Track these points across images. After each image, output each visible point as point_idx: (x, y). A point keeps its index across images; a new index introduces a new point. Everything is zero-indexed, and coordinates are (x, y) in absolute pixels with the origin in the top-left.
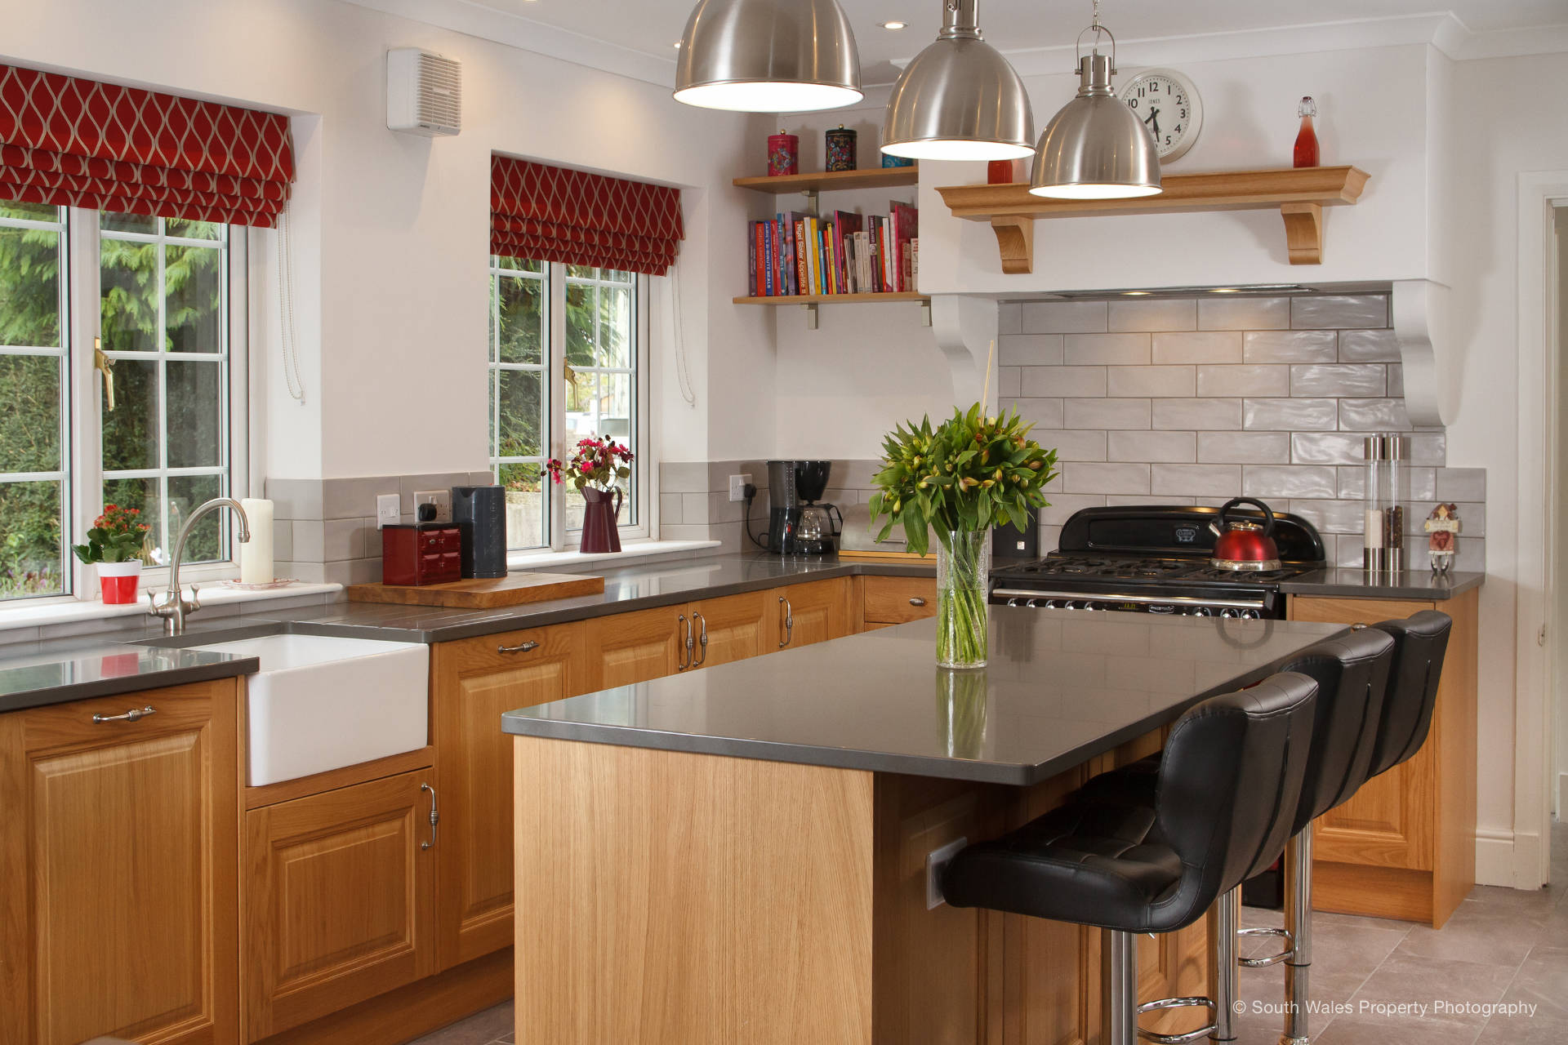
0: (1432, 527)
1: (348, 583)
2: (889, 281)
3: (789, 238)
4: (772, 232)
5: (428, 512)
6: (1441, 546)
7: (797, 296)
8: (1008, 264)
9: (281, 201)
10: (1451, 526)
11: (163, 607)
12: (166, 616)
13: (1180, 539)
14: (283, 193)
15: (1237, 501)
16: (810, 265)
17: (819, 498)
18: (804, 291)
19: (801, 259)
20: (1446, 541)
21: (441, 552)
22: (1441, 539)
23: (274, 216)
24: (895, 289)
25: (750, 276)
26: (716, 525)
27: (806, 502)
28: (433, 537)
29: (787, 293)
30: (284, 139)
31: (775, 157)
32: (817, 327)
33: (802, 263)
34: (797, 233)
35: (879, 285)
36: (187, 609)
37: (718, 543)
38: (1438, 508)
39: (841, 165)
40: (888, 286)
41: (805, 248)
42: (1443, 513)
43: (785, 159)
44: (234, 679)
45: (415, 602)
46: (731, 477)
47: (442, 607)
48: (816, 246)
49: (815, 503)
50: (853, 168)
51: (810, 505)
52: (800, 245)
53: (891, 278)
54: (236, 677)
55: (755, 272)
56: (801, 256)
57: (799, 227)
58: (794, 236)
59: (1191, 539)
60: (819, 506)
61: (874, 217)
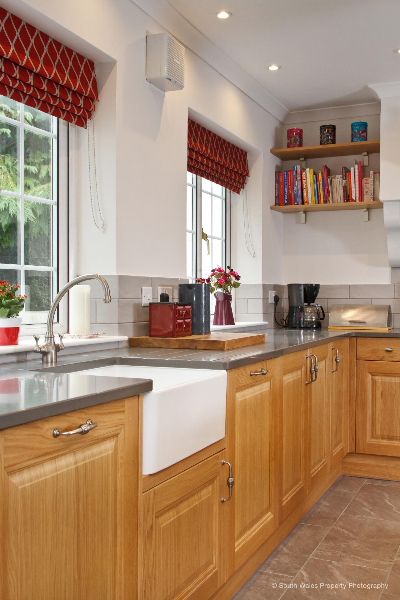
2: (354, 198)
3: (299, 178)
4: (288, 176)
5: (165, 297)
7: (303, 205)
9: (90, 112)
11: (43, 347)
12: (45, 354)
14: (93, 107)
16: (309, 191)
17: (313, 302)
18: (306, 203)
19: (305, 188)
21: (184, 319)
23: (86, 120)
24: (357, 201)
25: (276, 197)
26: (265, 314)
27: (306, 304)
28: (181, 309)
29: (298, 204)
30: (93, 75)
31: (293, 139)
32: (305, 223)
33: (305, 190)
34: (303, 176)
35: (348, 197)
36: (58, 348)
37: (266, 323)
39: (330, 141)
40: (352, 200)
41: (306, 183)
43: (297, 140)
44: (136, 399)
45: (177, 346)
46: (270, 291)
48: (312, 182)
49: (312, 304)
50: (334, 143)
51: (309, 305)
52: (304, 182)
53: (355, 195)
54: (139, 396)
55: (279, 195)
56: (304, 187)
57: (304, 173)
58: (301, 177)
60: (313, 306)
61: (345, 167)
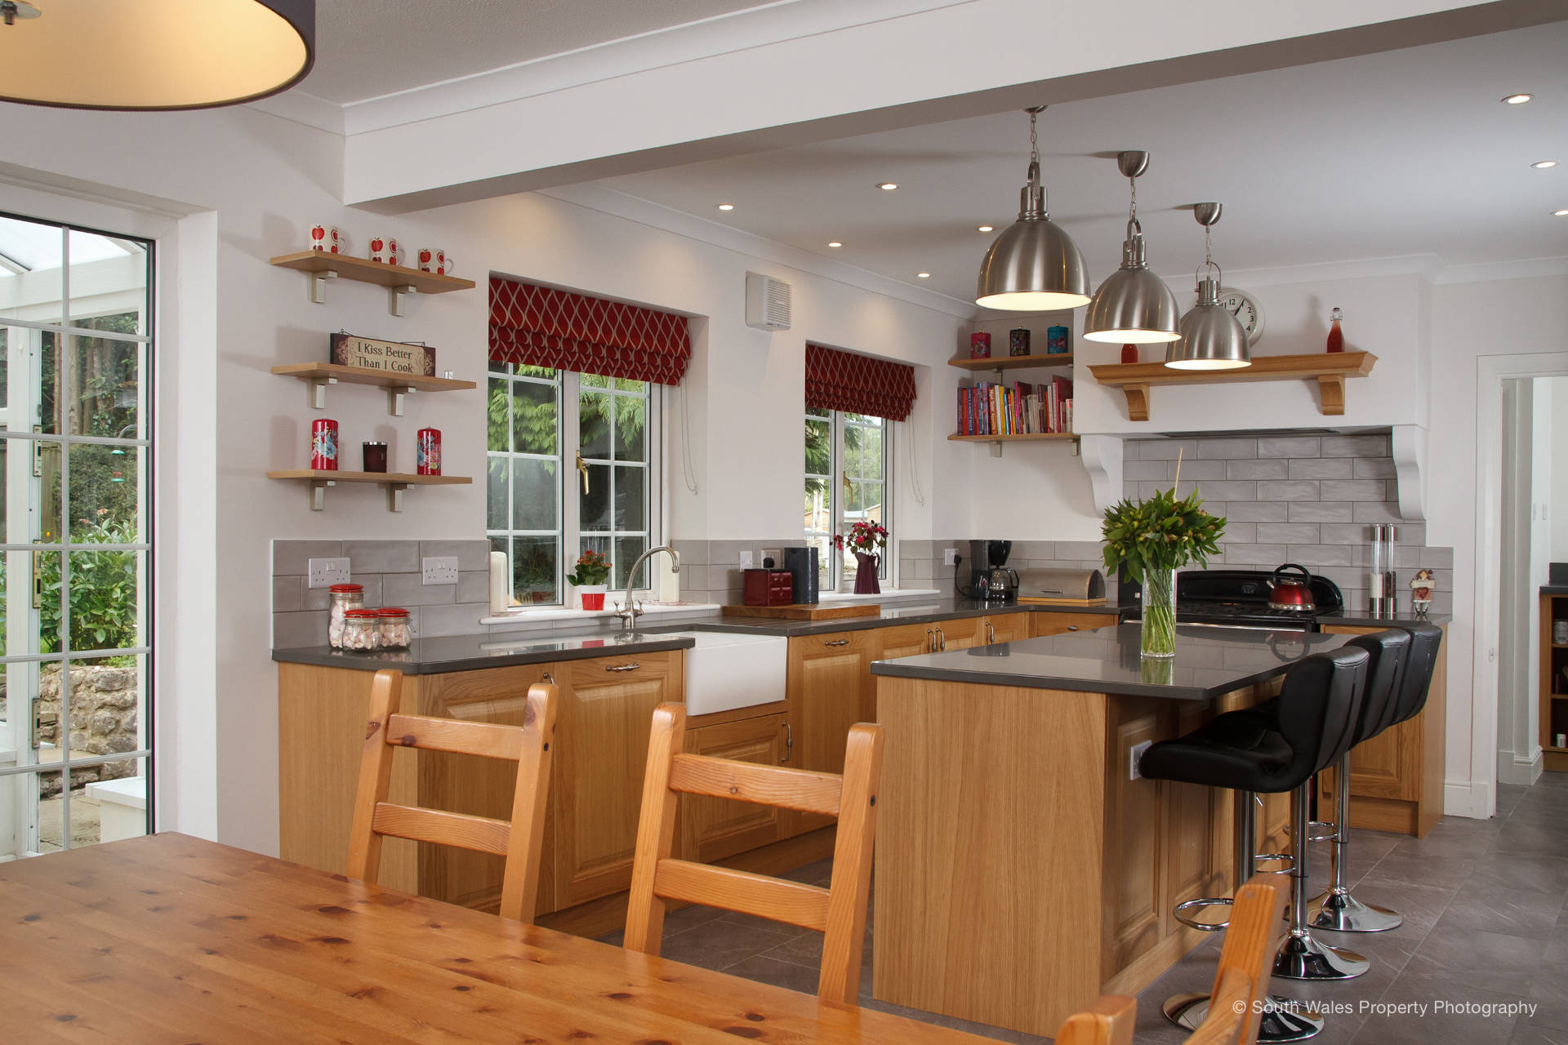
0: (1416, 584)
1: (725, 604)
2: (1051, 426)
3: (985, 399)
4: (973, 395)
5: (769, 562)
6: (1422, 597)
7: (990, 436)
8: (1134, 415)
9: (683, 370)
10: (1430, 584)
11: (623, 612)
12: (625, 618)
13: (1245, 592)
14: (684, 365)
15: (1285, 566)
16: (999, 416)
17: (1003, 564)
18: (994, 432)
19: (993, 412)
20: (1426, 593)
21: (781, 587)
22: (1423, 593)
23: (679, 379)
24: (1056, 431)
25: (958, 423)
26: (937, 580)
27: (994, 567)
28: (776, 577)
29: (983, 433)
30: (685, 331)
31: (976, 346)
32: (1001, 454)
33: (993, 414)
34: (990, 395)
35: (1045, 427)
36: (637, 614)
37: (938, 591)
38: (1421, 572)
39: (1022, 352)
40: (1050, 429)
41: (995, 405)
42: (1424, 576)
43: (983, 348)
44: (680, 651)
45: (770, 616)
46: (946, 550)
47: (785, 619)
48: (1002, 403)
49: (1001, 567)
50: (1028, 354)
51: (997, 569)
52: (992, 404)
53: (1052, 424)
54: (682, 649)
55: (962, 420)
56: (992, 410)
57: (991, 392)
58: (988, 397)
59: (1252, 592)
60: (1003, 569)
61: (1041, 385)
